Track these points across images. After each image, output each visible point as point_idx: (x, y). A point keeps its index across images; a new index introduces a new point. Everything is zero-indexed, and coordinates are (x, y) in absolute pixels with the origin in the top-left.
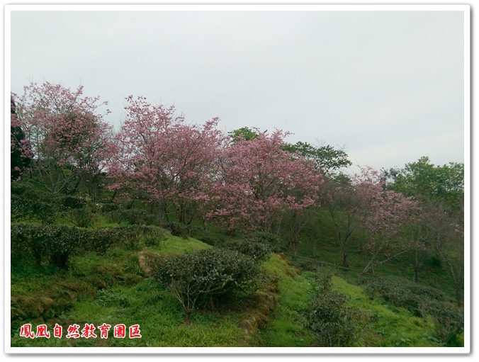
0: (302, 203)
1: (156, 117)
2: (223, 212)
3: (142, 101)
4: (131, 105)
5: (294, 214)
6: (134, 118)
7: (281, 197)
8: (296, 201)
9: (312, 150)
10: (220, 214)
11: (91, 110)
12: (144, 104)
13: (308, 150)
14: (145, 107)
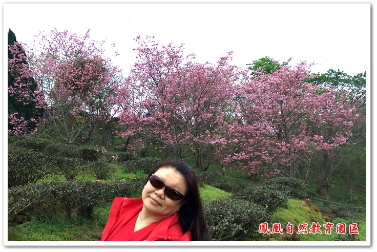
1: (166, 56)
2: (243, 156)
3: (151, 41)
4: (139, 46)
5: (325, 154)
6: (142, 60)
8: (325, 141)
9: (346, 77)
10: (239, 158)
11: (100, 53)
12: (153, 43)
13: (342, 78)
14: (154, 47)
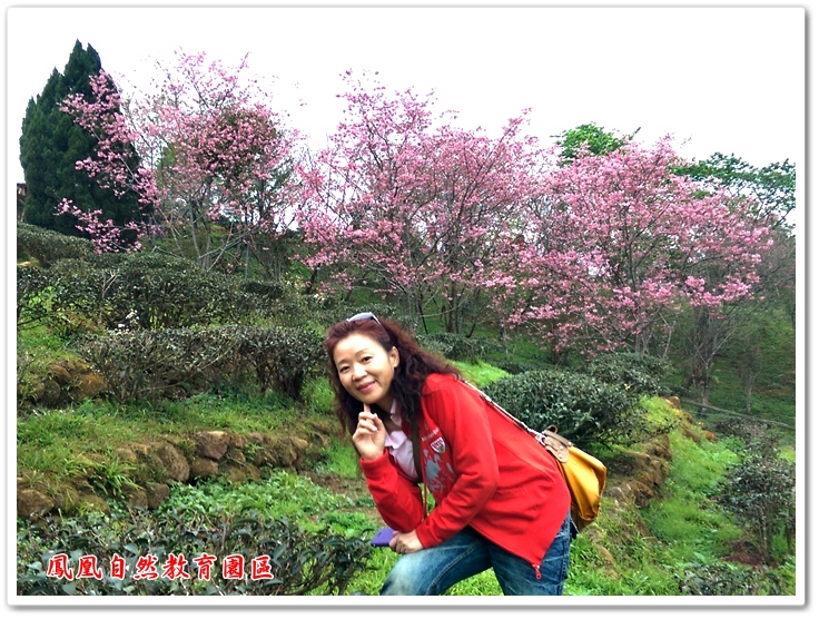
0: (721, 291)
1: (401, 110)
2: (545, 312)
3: (372, 80)
4: (349, 89)
5: (703, 316)
7: (673, 280)
8: (707, 288)
9: (747, 170)
10: (540, 317)
11: (267, 100)
12: (376, 85)
13: (738, 171)
14: (378, 92)
